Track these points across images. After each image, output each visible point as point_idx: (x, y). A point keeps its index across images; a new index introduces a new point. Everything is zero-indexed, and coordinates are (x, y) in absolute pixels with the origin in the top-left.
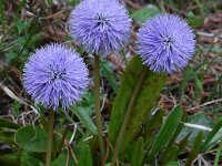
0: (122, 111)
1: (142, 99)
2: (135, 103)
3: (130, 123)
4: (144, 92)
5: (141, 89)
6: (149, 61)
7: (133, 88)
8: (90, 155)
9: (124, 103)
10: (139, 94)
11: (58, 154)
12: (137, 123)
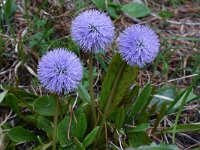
0: (109, 89)
1: (123, 82)
2: (118, 84)
3: (114, 98)
4: (124, 76)
5: (122, 75)
6: (127, 58)
7: (116, 74)
8: (85, 120)
9: (110, 84)
10: (121, 78)
11: (64, 116)
12: (119, 98)
